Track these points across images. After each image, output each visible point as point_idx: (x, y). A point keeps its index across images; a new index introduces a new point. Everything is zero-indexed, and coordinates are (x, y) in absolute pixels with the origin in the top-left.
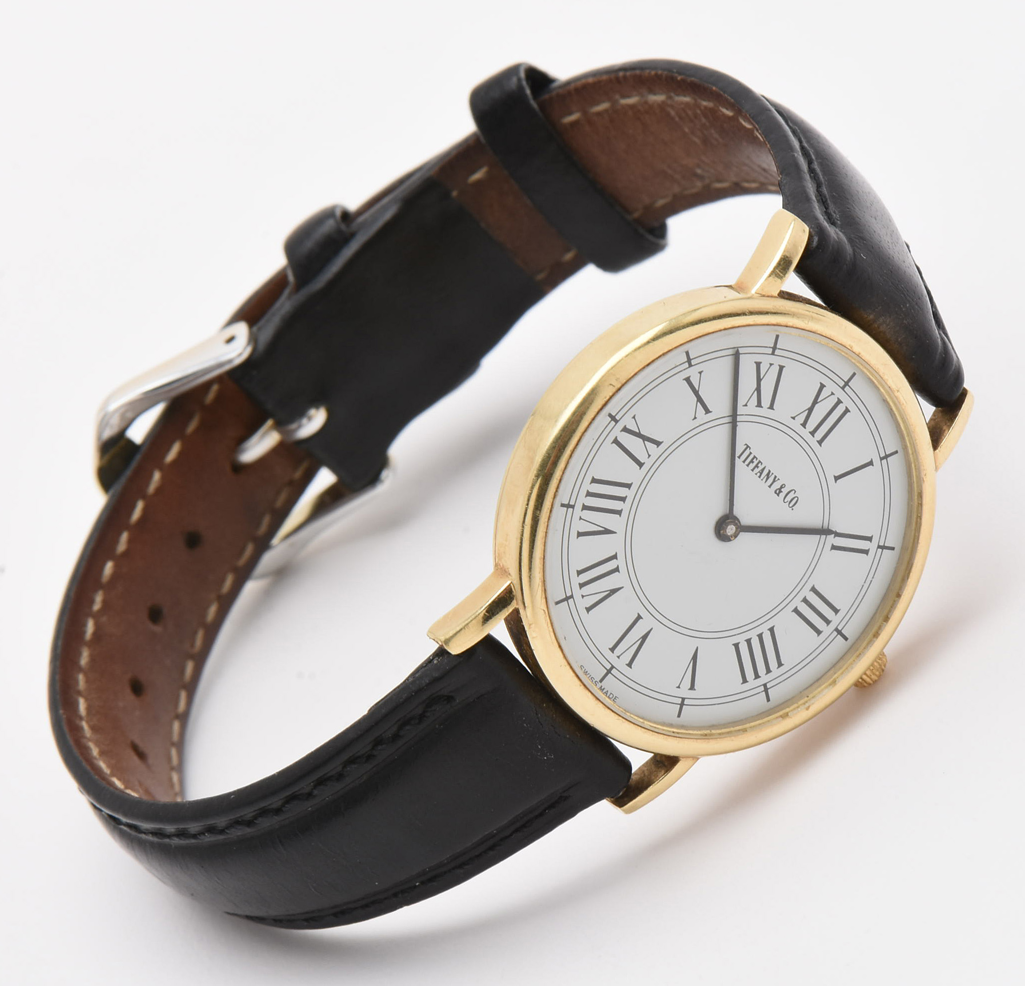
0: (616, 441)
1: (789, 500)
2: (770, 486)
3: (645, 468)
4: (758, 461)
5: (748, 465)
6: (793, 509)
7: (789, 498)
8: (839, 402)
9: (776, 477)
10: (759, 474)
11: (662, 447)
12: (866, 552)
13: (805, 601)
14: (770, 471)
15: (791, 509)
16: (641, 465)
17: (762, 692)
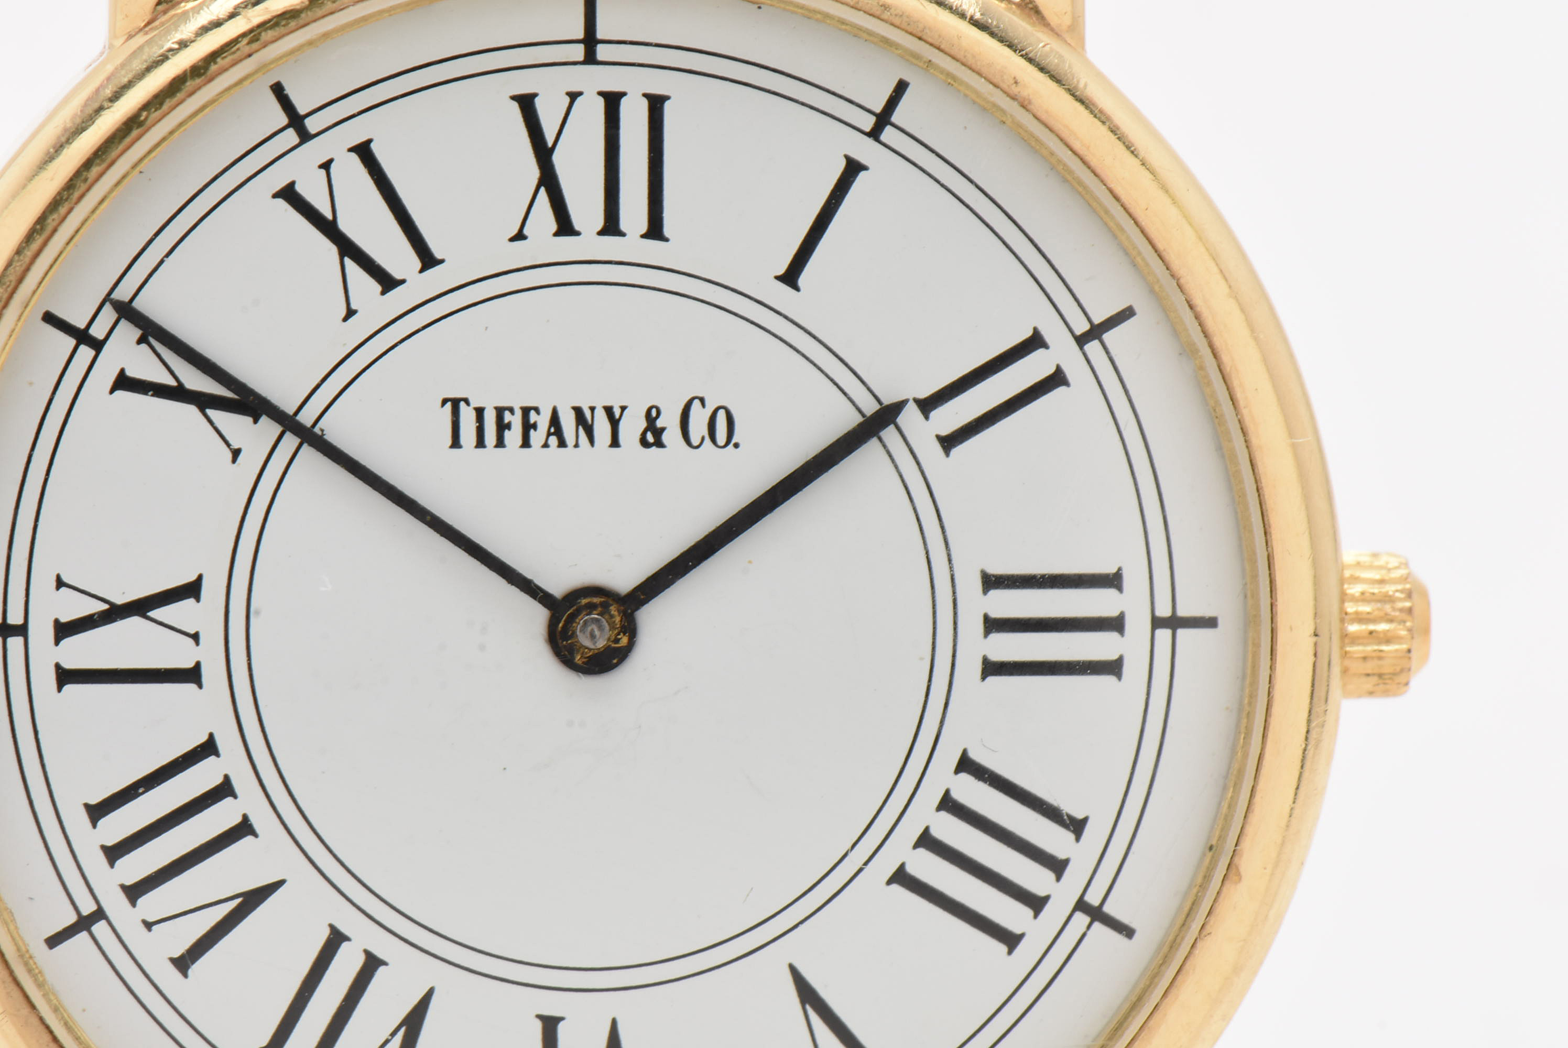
0: (65, 677)
1: (705, 432)
2: (615, 443)
3: (213, 673)
4: (518, 414)
5: (500, 443)
6: (736, 446)
7: (698, 427)
8: (612, 101)
9: (609, 410)
10: (553, 440)
11: (212, 590)
12: (1057, 379)
13: (993, 625)
15: (731, 447)
16: (192, 675)
17: (1089, 927)
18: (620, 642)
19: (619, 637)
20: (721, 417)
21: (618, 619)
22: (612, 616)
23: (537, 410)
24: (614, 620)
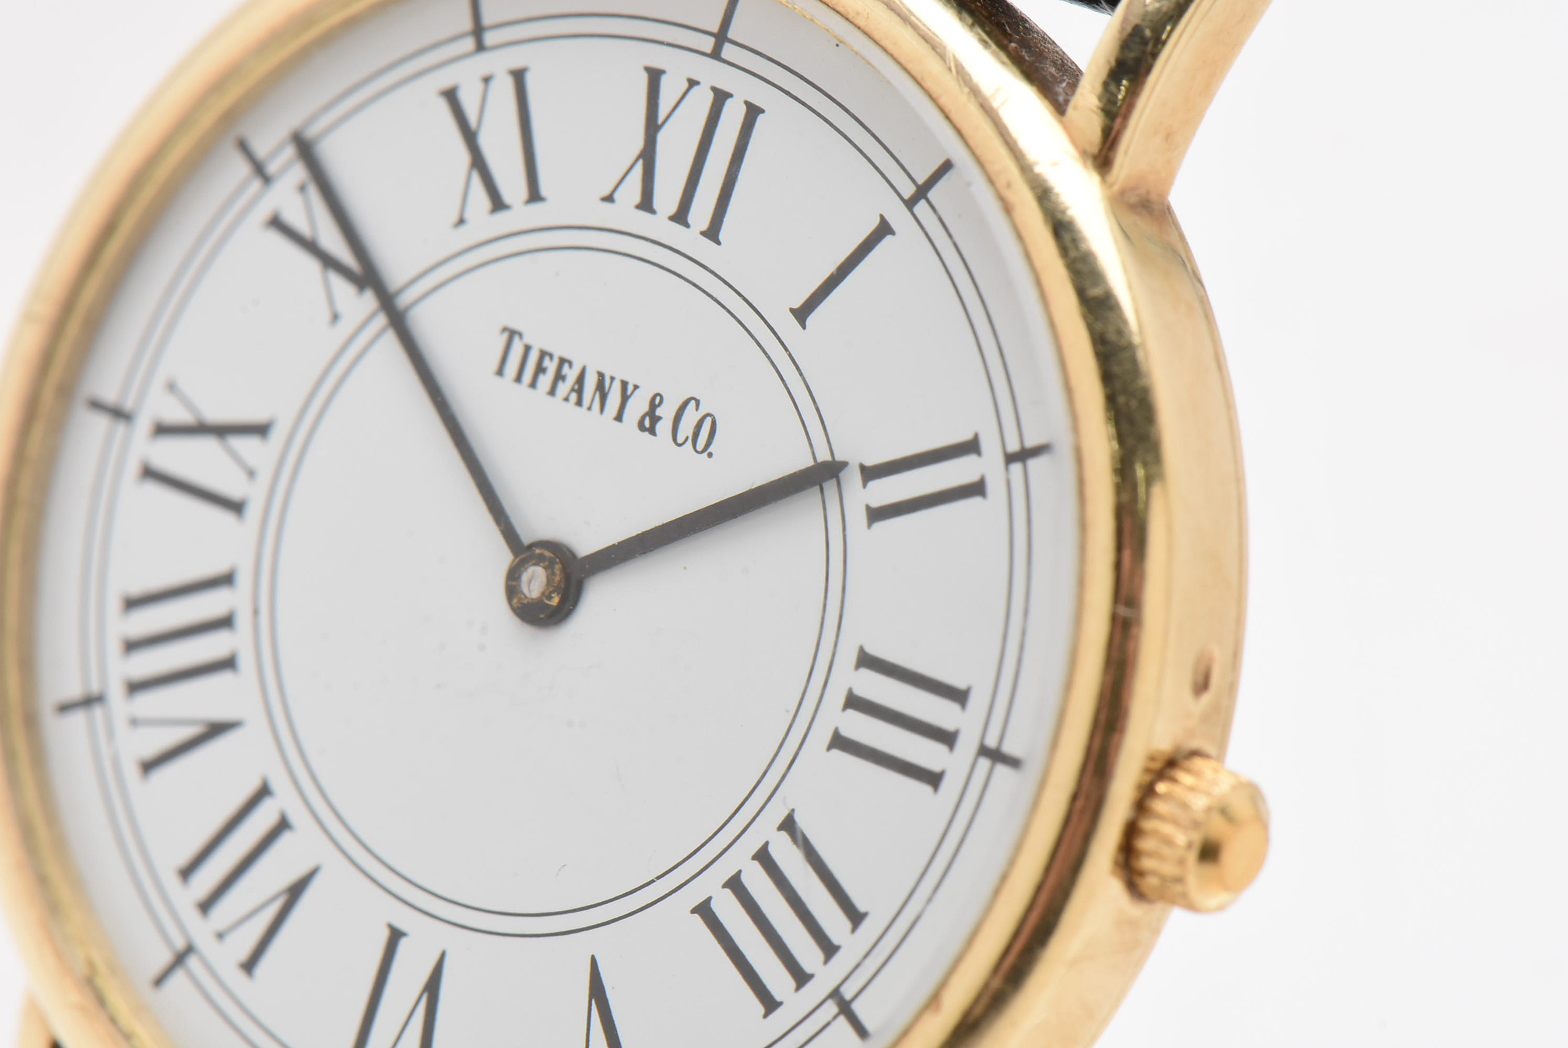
0: (149, 473)
1: (690, 433)
2: (619, 418)
3: (253, 511)
4: (556, 361)
5: (533, 385)
6: (710, 455)
7: (687, 426)
8: (720, 97)
9: (624, 384)
10: (574, 397)
11: (278, 435)
12: (977, 489)
13: (854, 702)
14: (601, 375)
15: (706, 454)
16: (237, 507)
17: (835, 1017)
18: (552, 600)
19: (553, 595)
20: (708, 423)
21: (557, 578)
22: (553, 574)
23: (570, 364)
24: (553, 577)
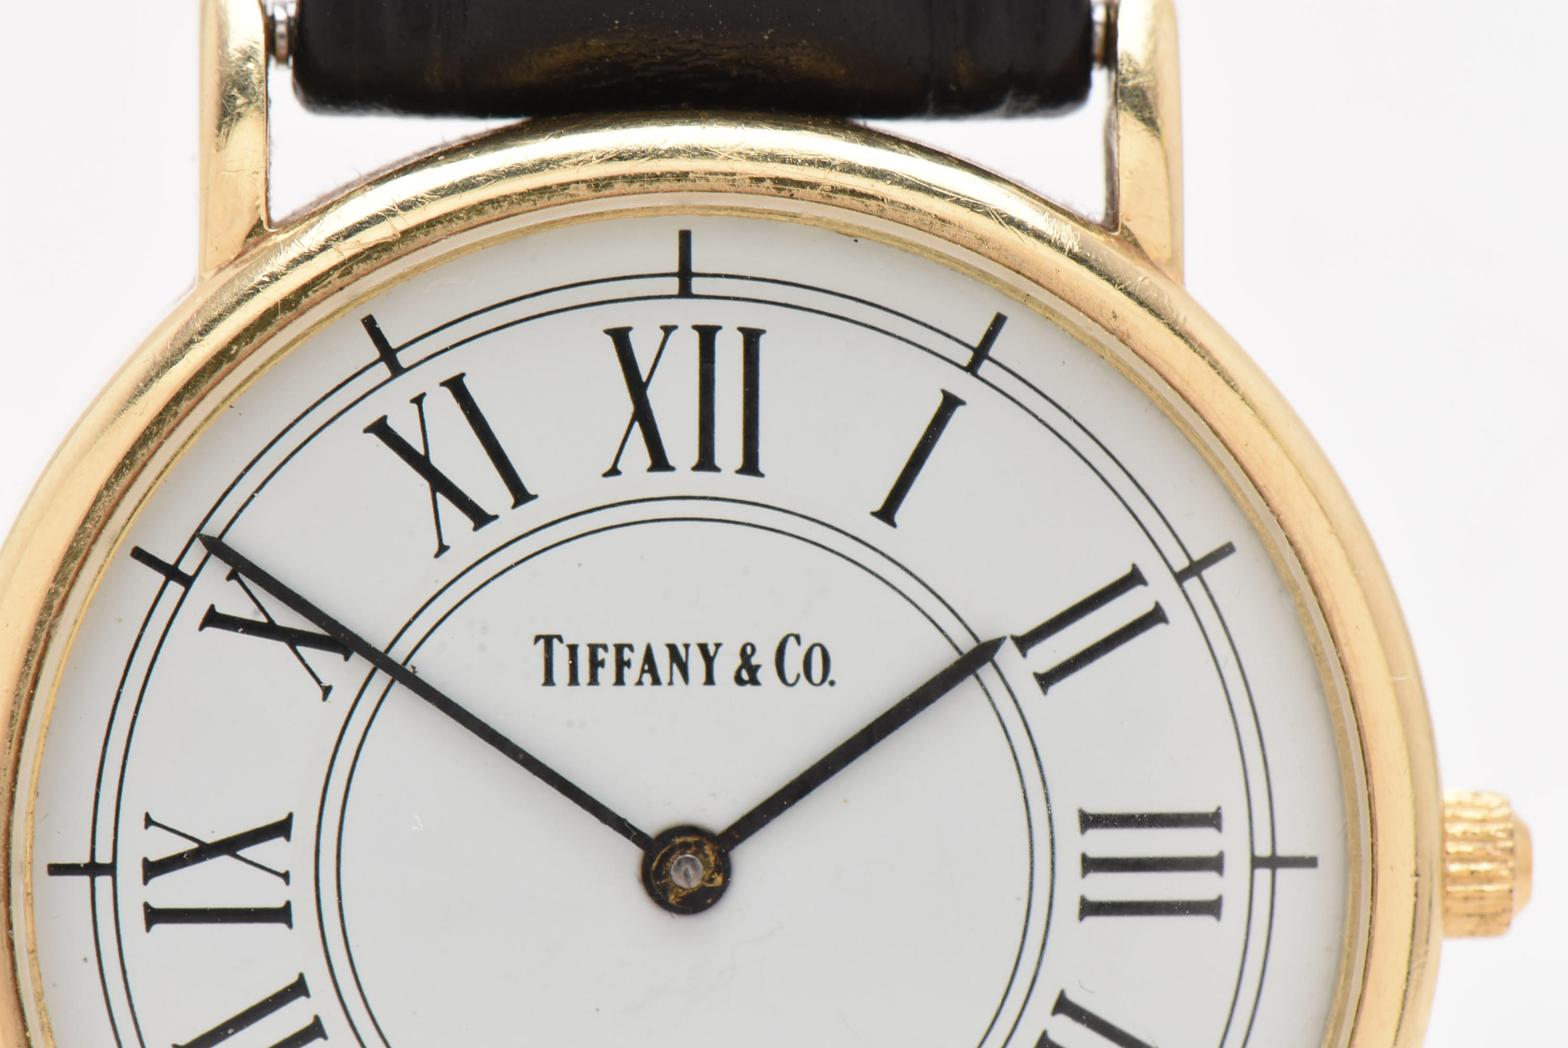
0: (154, 916)
1: (801, 670)
2: (710, 680)
3: (303, 913)
4: (612, 651)
5: (594, 680)
6: (832, 683)
7: (794, 664)
8: (707, 335)
9: (703, 648)
10: (647, 678)
11: (303, 829)
12: (1156, 616)
13: (1091, 865)
14: (672, 648)
15: (826, 684)
16: (282, 915)
18: (715, 882)
19: (713, 877)
20: (817, 656)
21: (712, 859)
22: (706, 856)
23: (631, 647)
24: (708, 859)
